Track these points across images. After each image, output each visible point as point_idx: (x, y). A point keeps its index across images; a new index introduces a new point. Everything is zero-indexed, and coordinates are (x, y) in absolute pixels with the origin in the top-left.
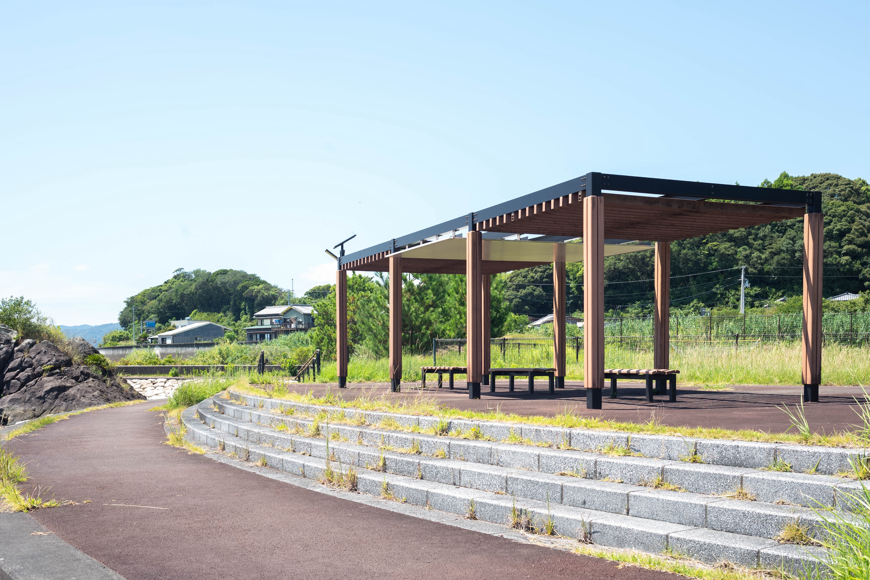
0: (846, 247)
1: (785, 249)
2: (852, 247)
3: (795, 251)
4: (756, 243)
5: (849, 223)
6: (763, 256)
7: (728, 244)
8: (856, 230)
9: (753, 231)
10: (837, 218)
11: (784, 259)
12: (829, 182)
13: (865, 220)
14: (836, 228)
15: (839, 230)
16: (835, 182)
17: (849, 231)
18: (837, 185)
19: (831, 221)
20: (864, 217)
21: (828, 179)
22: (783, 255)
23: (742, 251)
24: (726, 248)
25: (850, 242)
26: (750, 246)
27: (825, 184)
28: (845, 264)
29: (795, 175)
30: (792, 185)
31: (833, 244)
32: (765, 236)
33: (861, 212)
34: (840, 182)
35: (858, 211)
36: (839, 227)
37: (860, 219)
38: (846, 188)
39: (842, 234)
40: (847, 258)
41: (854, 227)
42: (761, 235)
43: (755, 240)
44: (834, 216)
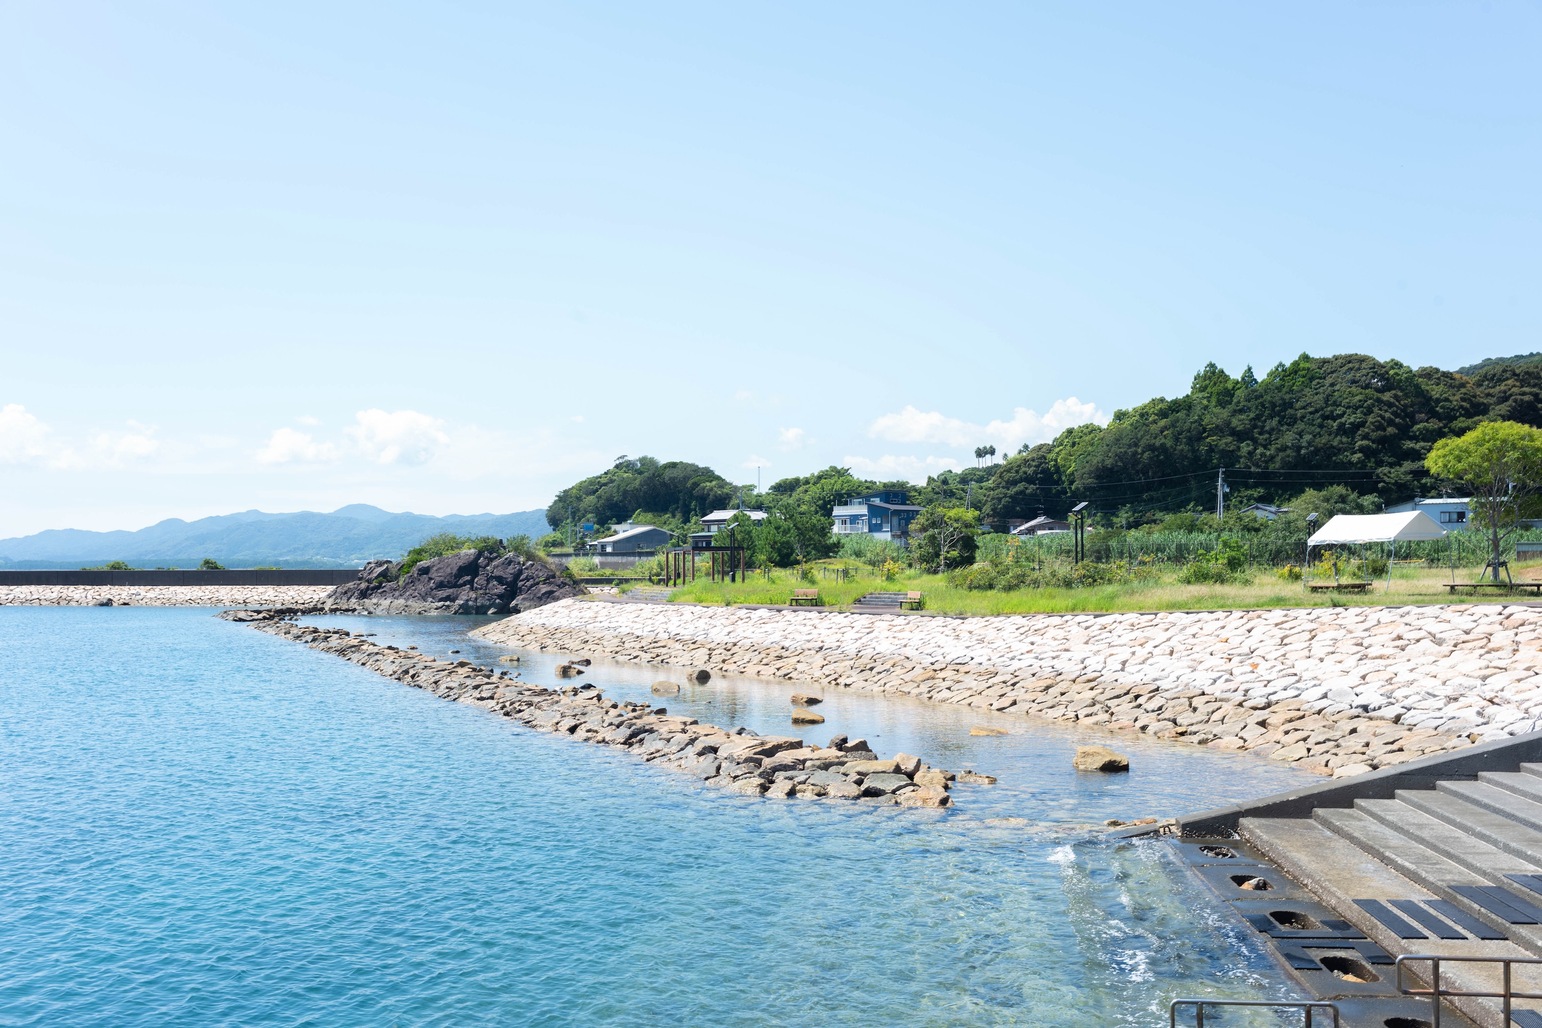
0: (1360, 443)
1: (1290, 444)
2: (1365, 442)
3: (1299, 448)
4: (1261, 437)
5: (1365, 414)
6: (1268, 453)
7: (1230, 439)
8: (1372, 423)
9: (1260, 424)
10: (1351, 410)
11: (1288, 456)
12: (1350, 365)
13: (1386, 411)
14: (1349, 421)
15: (1351, 423)
16: (1357, 365)
17: (1363, 424)
18: (1359, 369)
19: (1344, 413)
20: (1386, 408)
21: (1350, 362)
22: (1289, 452)
23: (1245, 447)
24: (1226, 444)
25: (1365, 437)
26: (1255, 441)
27: (1346, 368)
28: (1357, 463)
29: (1317, 357)
30: (1308, 369)
31: (1345, 439)
32: (1273, 429)
33: (1382, 402)
34: (1364, 365)
35: (1379, 400)
36: (1352, 420)
37: (1380, 409)
38: (1368, 373)
39: (1356, 427)
40: (1359, 455)
41: (1371, 419)
42: (1267, 428)
43: (1261, 434)
44: (1348, 407)
